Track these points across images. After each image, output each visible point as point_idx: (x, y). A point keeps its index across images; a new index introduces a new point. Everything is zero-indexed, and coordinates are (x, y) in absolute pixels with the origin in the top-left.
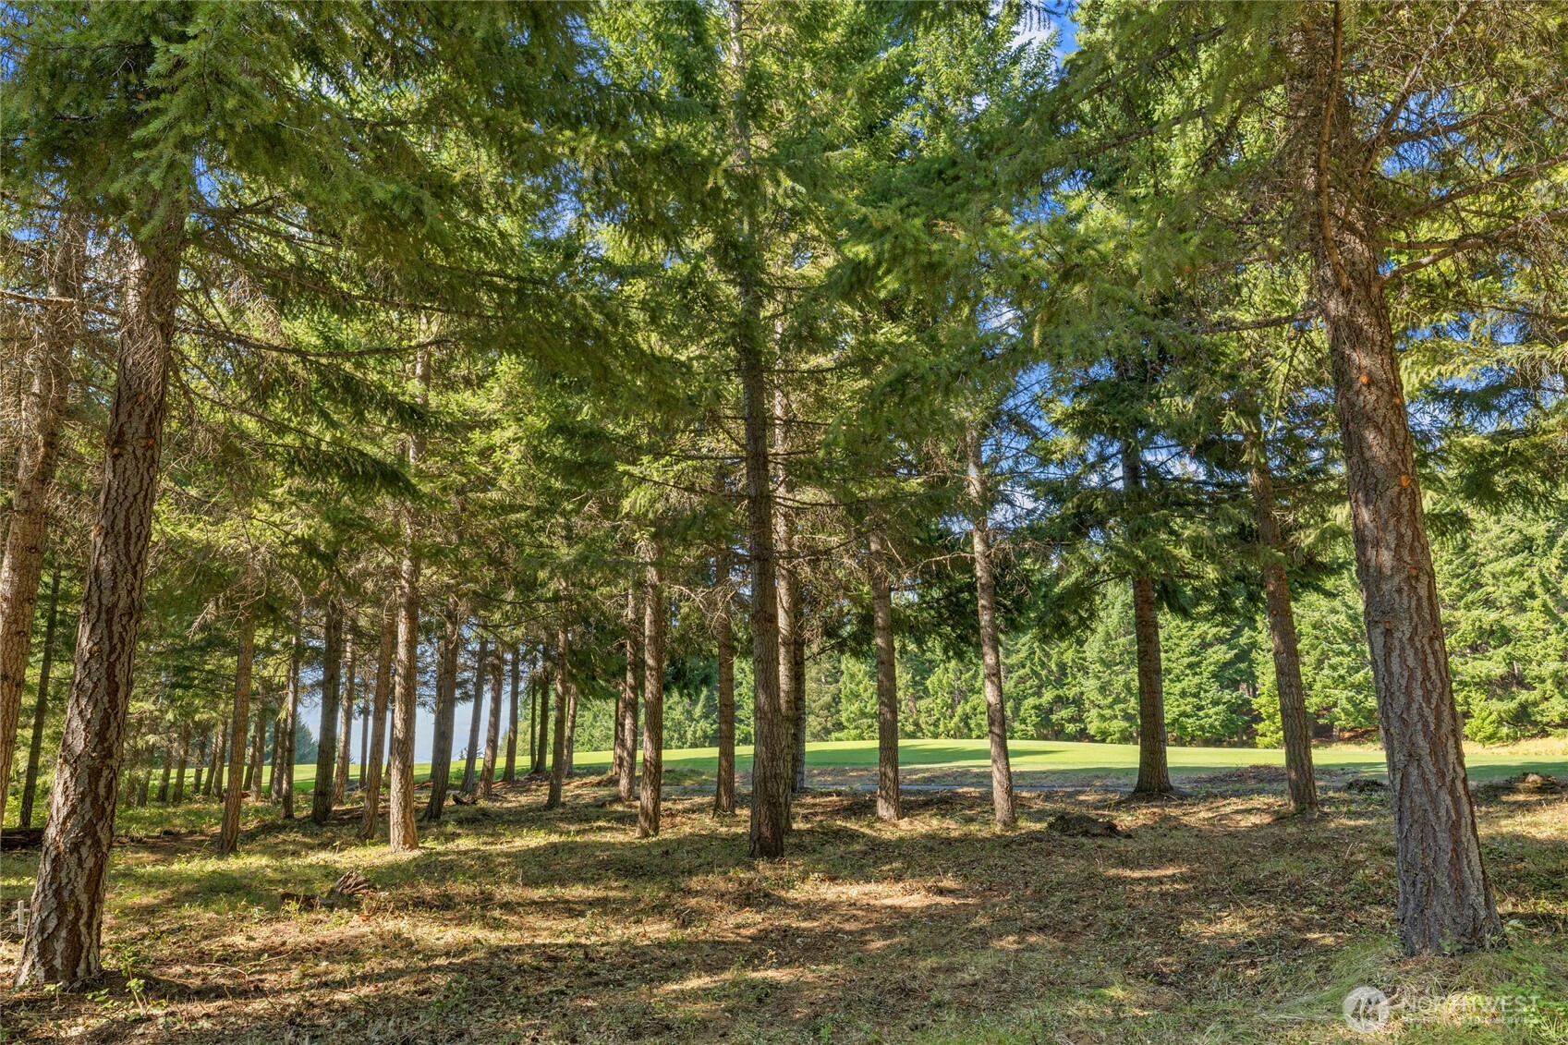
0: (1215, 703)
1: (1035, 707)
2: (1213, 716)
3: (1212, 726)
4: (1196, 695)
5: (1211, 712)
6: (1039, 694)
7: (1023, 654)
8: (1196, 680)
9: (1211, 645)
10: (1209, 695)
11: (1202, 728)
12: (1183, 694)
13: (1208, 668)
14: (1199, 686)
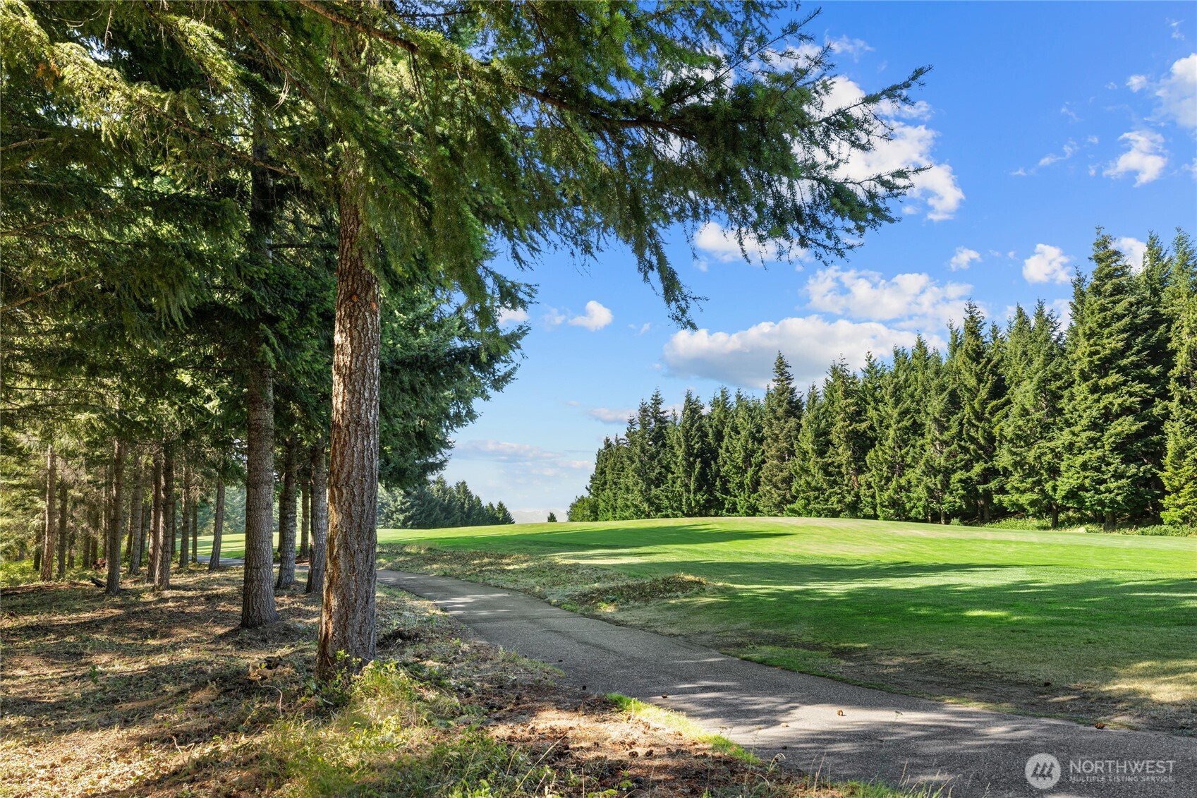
0: (1118, 476)
1: (961, 481)
2: (1116, 490)
3: (1113, 501)
4: (1098, 469)
5: (1112, 485)
6: (967, 467)
7: (953, 431)
8: (1099, 453)
9: (1118, 416)
10: (1111, 468)
11: (1101, 503)
12: (1084, 466)
13: (1108, 440)
14: (1102, 459)
